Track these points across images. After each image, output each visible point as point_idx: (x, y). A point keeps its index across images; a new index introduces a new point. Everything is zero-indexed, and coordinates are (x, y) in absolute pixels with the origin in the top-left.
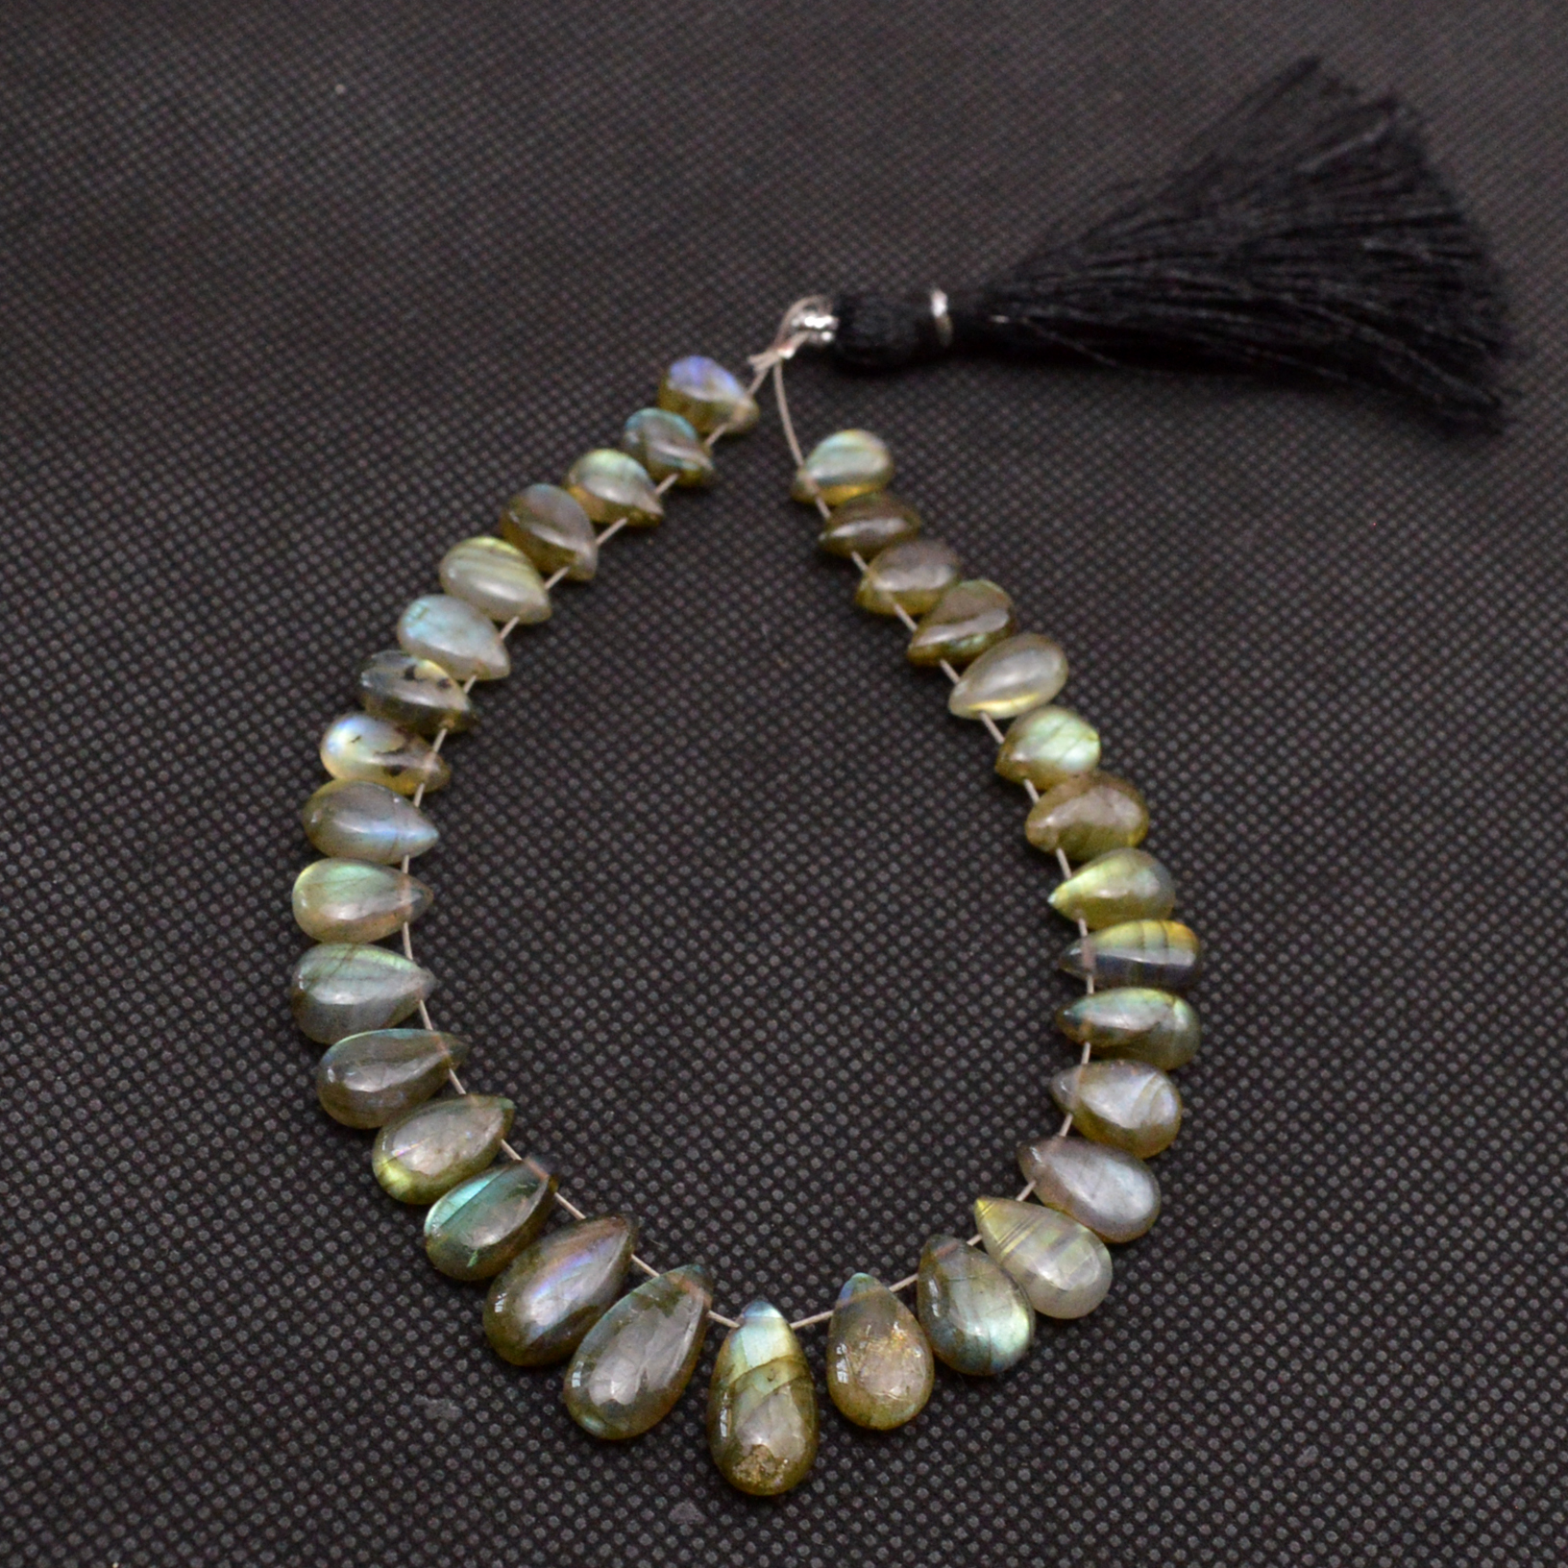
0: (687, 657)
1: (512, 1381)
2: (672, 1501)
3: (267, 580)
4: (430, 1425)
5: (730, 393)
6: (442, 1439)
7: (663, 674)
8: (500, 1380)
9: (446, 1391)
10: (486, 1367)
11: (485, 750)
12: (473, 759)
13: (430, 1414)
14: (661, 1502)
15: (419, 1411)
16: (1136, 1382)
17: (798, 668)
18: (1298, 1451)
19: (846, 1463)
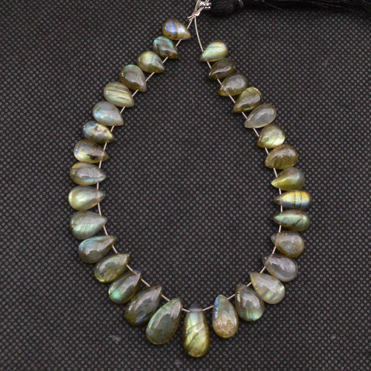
0: (172, 113)
1: (133, 329)
2: (174, 359)
3: (57, 98)
4: (114, 342)
5: (182, 30)
6: (117, 346)
7: (166, 119)
8: (131, 329)
9: (117, 333)
10: (127, 326)
11: (119, 146)
12: (116, 149)
13: (114, 340)
14: (172, 359)
15: (110, 339)
16: (291, 319)
17: (202, 114)
18: (331, 336)
19: (217, 346)
